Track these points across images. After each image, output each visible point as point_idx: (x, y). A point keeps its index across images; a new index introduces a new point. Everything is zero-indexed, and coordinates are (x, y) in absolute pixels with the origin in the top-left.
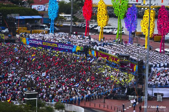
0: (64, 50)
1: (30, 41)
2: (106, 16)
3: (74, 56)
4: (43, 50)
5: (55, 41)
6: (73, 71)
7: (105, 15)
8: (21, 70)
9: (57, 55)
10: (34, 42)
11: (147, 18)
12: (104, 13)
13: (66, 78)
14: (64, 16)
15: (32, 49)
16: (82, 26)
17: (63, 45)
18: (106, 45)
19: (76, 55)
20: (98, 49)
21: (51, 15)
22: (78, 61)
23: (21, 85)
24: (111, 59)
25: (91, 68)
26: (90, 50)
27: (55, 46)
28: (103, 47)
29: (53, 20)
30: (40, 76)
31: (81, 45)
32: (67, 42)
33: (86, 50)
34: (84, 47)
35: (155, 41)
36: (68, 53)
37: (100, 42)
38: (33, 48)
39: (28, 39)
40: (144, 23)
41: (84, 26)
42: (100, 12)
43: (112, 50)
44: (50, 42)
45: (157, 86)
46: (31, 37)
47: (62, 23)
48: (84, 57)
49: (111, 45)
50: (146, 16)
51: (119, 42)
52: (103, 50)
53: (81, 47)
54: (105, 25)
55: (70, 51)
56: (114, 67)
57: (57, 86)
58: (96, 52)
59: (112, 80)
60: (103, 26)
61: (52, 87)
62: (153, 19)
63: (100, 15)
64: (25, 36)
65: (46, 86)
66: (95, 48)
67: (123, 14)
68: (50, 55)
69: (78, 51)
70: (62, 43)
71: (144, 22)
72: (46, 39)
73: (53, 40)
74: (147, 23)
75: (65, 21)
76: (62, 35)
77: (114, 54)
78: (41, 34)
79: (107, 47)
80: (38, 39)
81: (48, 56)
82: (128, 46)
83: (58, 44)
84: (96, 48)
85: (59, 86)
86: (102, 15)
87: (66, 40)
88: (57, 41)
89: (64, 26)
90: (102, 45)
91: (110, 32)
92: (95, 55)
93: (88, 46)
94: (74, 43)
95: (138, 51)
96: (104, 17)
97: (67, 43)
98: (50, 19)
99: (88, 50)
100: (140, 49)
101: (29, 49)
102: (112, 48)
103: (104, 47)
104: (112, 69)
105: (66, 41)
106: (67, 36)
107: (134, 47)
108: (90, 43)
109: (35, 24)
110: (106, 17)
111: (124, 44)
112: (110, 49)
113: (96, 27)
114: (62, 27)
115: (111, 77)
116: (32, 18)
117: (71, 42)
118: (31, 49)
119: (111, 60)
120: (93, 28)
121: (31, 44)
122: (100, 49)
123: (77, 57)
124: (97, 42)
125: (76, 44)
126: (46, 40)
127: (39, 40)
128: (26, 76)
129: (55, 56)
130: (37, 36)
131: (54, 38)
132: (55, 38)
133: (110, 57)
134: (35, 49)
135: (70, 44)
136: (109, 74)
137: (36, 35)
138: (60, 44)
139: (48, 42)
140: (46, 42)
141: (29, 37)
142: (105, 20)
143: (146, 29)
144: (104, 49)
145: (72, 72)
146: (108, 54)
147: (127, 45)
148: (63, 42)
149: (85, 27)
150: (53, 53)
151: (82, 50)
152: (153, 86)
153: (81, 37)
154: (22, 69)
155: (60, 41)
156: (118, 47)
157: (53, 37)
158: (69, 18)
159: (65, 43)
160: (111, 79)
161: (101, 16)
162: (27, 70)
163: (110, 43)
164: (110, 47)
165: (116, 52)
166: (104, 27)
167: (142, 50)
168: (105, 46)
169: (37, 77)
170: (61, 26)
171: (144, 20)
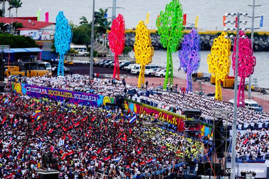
0: (85, 102)
1: (28, 89)
2: (150, 47)
3: (101, 112)
4: (49, 103)
5: (68, 88)
6: (106, 136)
7: (148, 46)
8: (22, 136)
9: (75, 111)
10: (34, 90)
11: (218, 51)
12: (146, 43)
13: (96, 147)
14: (74, 48)
15: (33, 102)
16: (104, 64)
17: (81, 94)
18: (152, 95)
19: (104, 110)
20: (139, 101)
21: (59, 46)
22: (109, 120)
23: (25, 160)
24: (162, 116)
25: (133, 131)
26: (127, 103)
27: (69, 96)
28: (148, 98)
29: (62, 54)
30: (54, 145)
31: (111, 95)
32: (88, 89)
33: (119, 102)
34: (117, 97)
35: (224, 88)
36: (90, 107)
37: (141, 90)
38: (34, 100)
39: (24, 85)
40: (213, 59)
41: (107, 64)
42: (139, 41)
43: (163, 103)
44: (60, 91)
45: (246, 159)
46: (29, 82)
47: (72, 59)
48: (120, 114)
49: (160, 95)
50: (216, 47)
51: (171, 89)
52: (148, 103)
53: (111, 98)
54: (148, 62)
55: (94, 104)
56: (168, 129)
57: (84, 160)
58: (136, 106)
59: (170, 151)
60: (144, 64)
61: (76, 162)
62: (228, 52)
63: (139, 46)
64: (20, 80)
65: (66, 162)
66: (134, 100)
67: (176, 45)
68: (64, 111)
69: (107, 104)
70: (79, 91)
71: (213, 57)
72: (53, 85)
73: (65, 87)
74: (217, 58)
75: (76, 56)
76: (79, 78)
77: (168, 108)
78: (45, 77)
79: (154, 98)
80: (40, 85)
81: (60, 112)
82: (188, 95)
83: (73, 93)
84: (136, 99)
85: (87, 161)
86: (143, 47)
87: (86, 86)
88: (72, 89)
89: (74, 63)
90: (145, 94)
91: (150, 73)
92: (136, 110)
93: (123, 95)
94: (99, 91)
95: (205, 103)
96: (146, 49)
97: (87, 92)
98: (58, 53)
99: (124, 103)
100: (207, 100)
101: (27, 101)
102: (163, 100)
103: (150, 98)
104: (166, 133)
105: (86, 89)
106: (87, 80)
107: (197, 98)
108: (125, 91)
109: (31, 61)
110: (149, 49)
111: (180, 92)
112: (159, 100)
113: (128, 66)
114: (72, 65)
115: (168, 145)
116: (25, 51)
117: (95, 90)
118: (31, 101)
119: (163, 118)
120: (123, 66)
121: (29, 94)
122: (143, 101)
123: (107, 113)
124: (137, 90)
125: (103, 92)
126: (53, 87)
127: (42, 88)
128: (31, 145)
129: (72, 113)
130: (38, 81)
131: (66, 83)
132: (68, 83)
133: (161, 113)
134: (38, 101)
135: (93, 93)
136: (163, 140)
137: (36, 79)
138: (77, 93)
139: (56, 90)
140: (54, 90)
141: (25, 82)
142: (148, 54)
143: (216, 68)
144: (149, 101)
145: (104, 139)
146: (157, 108)
147: (186, 94)
148: (82, 89)
149: (110, 65)
150: (68, 108)
151: (113, 103)
152: (239, 160)
153: (109, 82)
154: (23, 133)
155: (76, 88)
156: (171, 97)
157: (65, 81)
158: (82, 51)
159: (85, 92)
160: (169, 149)
161: (140, 48)
162: (32, 136)
163: (157, 90)
164: (159, 98)
165: (170, 105)
166: (146, 65)
167: (212, 102)
168: (150, 96)
169: (49, 146)
170: (70, 63)
171: (213, 55)
